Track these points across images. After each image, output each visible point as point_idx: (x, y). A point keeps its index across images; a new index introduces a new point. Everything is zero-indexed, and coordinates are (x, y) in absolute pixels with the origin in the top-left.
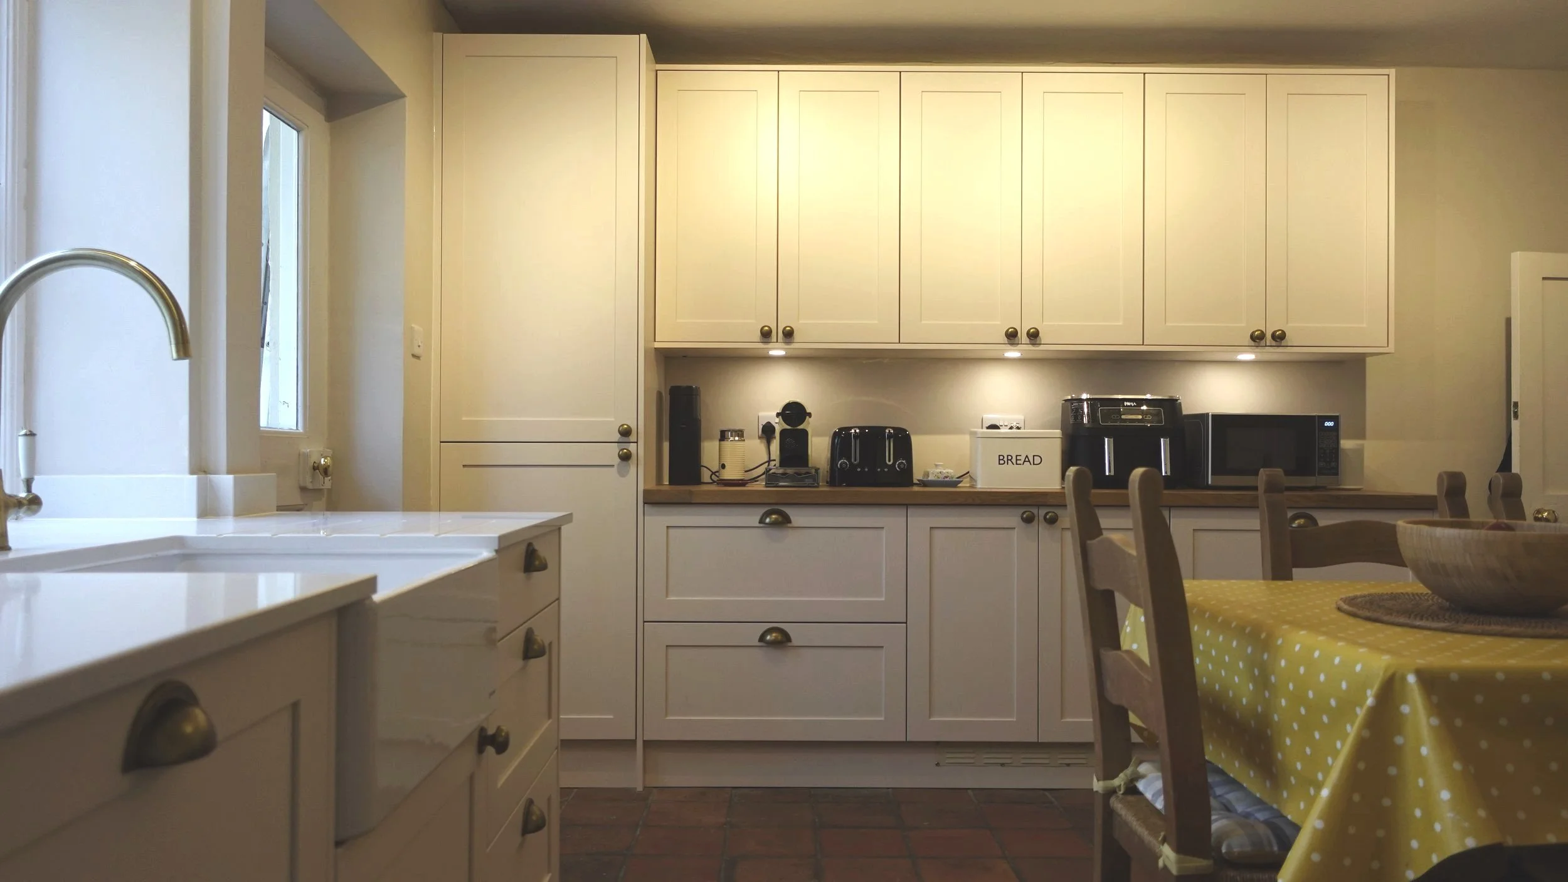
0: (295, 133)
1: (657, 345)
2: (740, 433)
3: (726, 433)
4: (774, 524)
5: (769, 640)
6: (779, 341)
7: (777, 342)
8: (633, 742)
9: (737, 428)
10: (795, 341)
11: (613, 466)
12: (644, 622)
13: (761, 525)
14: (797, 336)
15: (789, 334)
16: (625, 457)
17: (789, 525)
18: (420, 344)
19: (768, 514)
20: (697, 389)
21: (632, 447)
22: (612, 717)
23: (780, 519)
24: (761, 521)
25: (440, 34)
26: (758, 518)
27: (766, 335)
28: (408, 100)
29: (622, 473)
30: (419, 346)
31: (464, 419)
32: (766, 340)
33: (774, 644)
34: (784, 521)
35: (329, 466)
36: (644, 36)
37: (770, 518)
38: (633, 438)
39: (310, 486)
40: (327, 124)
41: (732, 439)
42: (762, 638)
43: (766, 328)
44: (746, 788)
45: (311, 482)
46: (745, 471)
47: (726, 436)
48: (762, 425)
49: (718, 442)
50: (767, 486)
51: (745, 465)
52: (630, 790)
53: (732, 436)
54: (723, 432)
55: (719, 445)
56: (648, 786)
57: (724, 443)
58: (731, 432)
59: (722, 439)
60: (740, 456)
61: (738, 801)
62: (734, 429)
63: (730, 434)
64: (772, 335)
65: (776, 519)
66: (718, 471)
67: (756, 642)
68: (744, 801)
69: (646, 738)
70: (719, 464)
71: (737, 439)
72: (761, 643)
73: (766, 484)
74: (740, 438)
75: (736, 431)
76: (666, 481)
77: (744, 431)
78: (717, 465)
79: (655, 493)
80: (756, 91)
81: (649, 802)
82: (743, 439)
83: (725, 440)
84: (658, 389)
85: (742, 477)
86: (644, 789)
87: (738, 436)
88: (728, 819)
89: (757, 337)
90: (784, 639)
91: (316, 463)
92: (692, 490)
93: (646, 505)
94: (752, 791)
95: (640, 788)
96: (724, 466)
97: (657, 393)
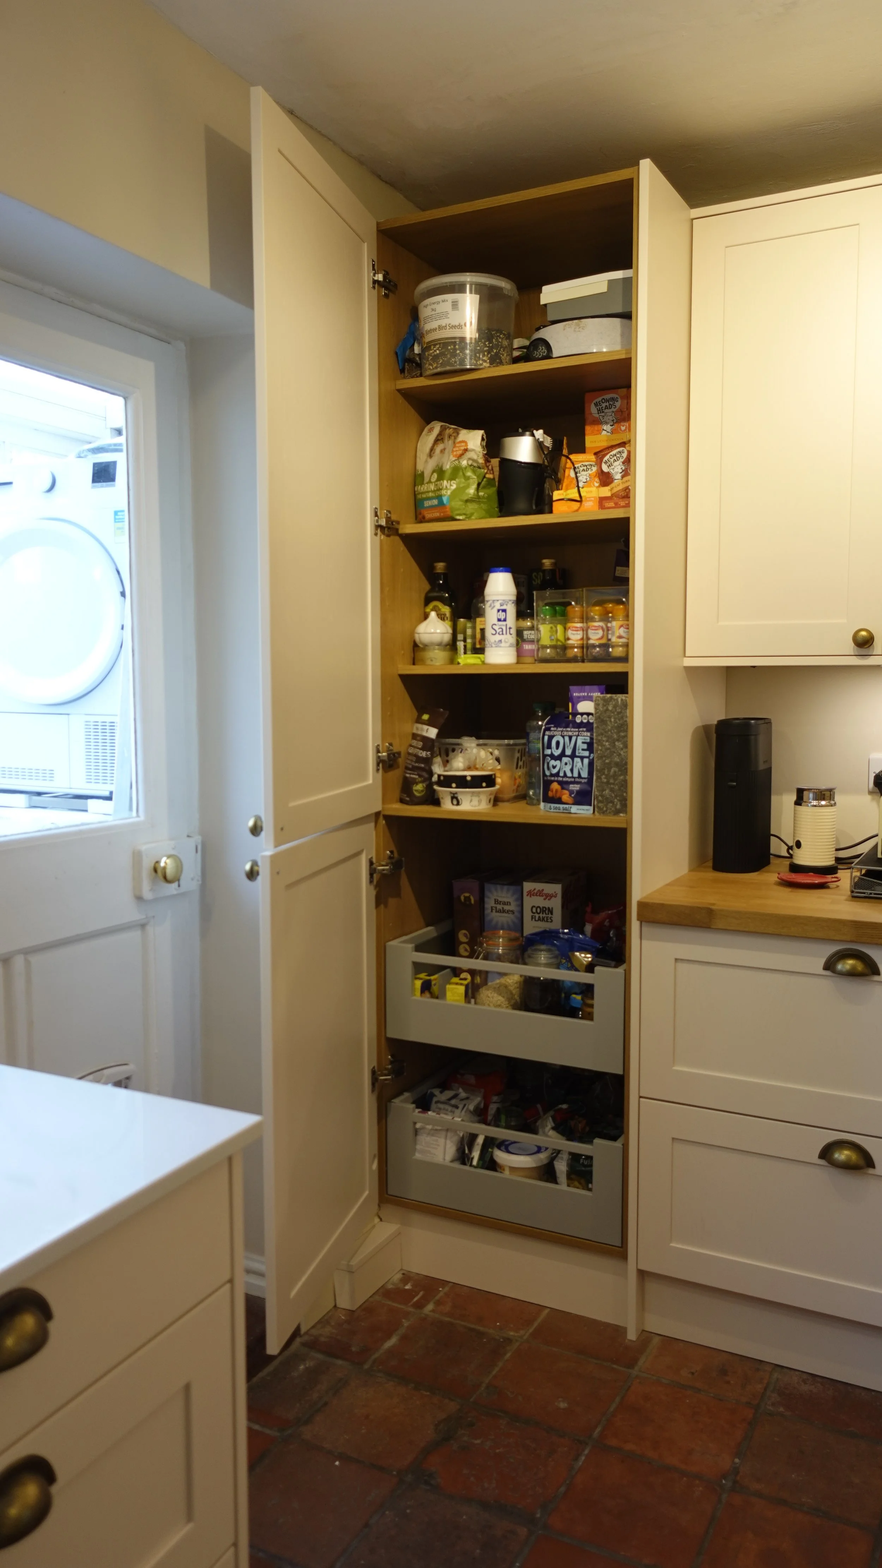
0: (121, 400)
1: (688, 662)
2: (825, 795)
3: (805, 793)
4: (852, 974)
5: (835, 1160)
9: (823, 786)
12: (641, 1097)
13: (828, 973)
17: (876, 978)
19: (843, 955)
20: (767, 722)
23: (860, 967)
24: (829, 966)
26: (823, 961)
27: (864, 643)
32: (863, 651)
33: (847, 1167)
34: (870, 969)
35: (173, 867)
37: (845, 964)
39: (148, 895)
41: (815, 803)
42: (826, 1153)
43: (864, 633)
44: (797, 1373)
45: (151, 890)
46: (837, 850)
47: (805, 799)
48: (875, 775)
49: (795, 807)
50: (853, 897)
51: (837, 841)
52: (619, 1331)
53: (813, 800)
54: (800, 792)
55: (795, 810)
56: (643, 1331)
57: (801, 809)
58: (814, 793)
59: (799, 801)
60: (830, 827)
61: (771, 1408)
62: (819, 788)
63: (811, 795)
64: (874, 643)
65: (854, 967)
66: (790, 851)
67: (814, 1158)
68: (781, 1409)
69: (641, 1267)
70: (794, 839)
71: (823, 803)
72: (823, 1162)
73: (852, 892)
74: (827, 801)
75: (821, 792)
76: (710, 863)
77: (835, 791)
78: (791, 843)
79: (662, 905)
80: (858, 224)
81: (635, 1372)
82: (832, 802)
83: (803, 804)
84: (700, 724)
85: (829, 862)
86: (640, 1335)
87: (824, 799)
88: (737, 1460)
89: (850, 647)
90: (862, 1162)
91: (155, 865)
92: (713, 907)
93: (643, 923)
94: (805, 1382)
95: (632, 1335)
96: (798, 844)
97: (697, 730)
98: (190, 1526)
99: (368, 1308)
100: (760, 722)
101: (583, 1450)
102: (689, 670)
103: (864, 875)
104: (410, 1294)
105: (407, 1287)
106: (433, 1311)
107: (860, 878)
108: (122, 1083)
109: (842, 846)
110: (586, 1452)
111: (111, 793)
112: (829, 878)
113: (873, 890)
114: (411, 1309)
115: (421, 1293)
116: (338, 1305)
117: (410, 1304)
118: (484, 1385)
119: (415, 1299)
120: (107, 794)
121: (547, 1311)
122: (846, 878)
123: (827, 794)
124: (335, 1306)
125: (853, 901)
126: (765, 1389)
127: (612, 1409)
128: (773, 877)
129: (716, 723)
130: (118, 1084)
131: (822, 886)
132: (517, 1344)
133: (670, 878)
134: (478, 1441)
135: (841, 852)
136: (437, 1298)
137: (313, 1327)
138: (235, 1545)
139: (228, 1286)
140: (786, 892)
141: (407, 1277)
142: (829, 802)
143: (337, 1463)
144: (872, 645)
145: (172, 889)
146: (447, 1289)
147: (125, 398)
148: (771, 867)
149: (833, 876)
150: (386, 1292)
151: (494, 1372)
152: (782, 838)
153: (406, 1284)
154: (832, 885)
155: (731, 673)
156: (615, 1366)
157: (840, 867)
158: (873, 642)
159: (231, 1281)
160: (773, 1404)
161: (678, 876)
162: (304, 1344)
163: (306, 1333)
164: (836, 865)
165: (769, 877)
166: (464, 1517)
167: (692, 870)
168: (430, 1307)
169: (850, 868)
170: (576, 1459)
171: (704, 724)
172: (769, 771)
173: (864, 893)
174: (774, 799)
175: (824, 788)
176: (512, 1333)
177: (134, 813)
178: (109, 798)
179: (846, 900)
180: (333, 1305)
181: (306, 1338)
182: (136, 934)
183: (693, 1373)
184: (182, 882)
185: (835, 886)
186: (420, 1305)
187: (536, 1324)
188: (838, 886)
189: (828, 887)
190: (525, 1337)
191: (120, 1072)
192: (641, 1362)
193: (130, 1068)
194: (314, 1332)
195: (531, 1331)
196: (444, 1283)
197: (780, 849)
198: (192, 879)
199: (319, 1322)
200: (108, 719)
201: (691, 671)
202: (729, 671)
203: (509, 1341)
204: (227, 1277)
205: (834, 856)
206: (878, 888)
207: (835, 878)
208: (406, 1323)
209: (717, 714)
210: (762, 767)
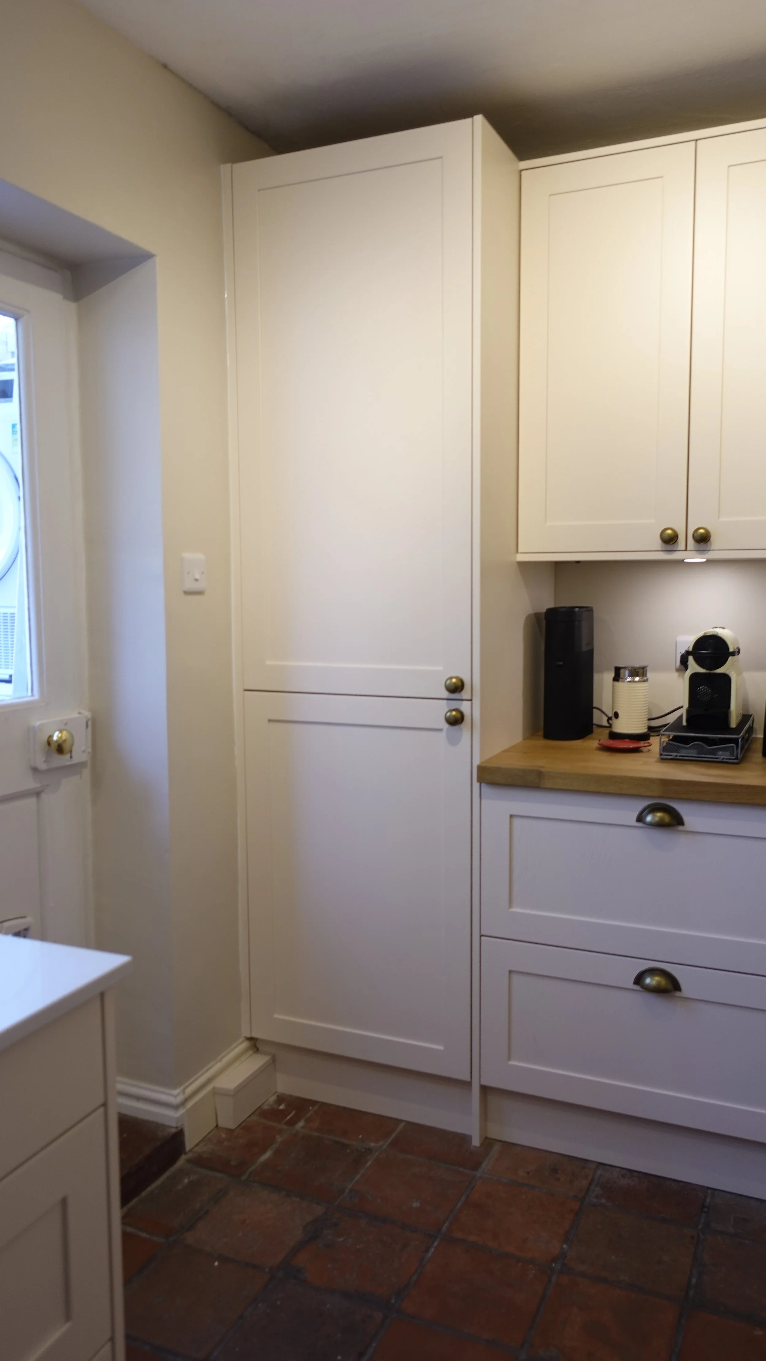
0: (11, 321)
1: (521, 558)
2: (639, 672)
3: (622, 671)
4: (660, 825)
5: (648, 985)
6: (688, 548)
7: (686, 550)
8: (468, 1084)
10: (712, 548)
11: (440, 730)
12: (481, 936)
13: (638, 825)
14: (715, 542)
15: (703, 539)
16: (456, 720)
17: (681, 828)
18: (197, 577)
19: (652, 809)
20: (589, 610)
21: (465, 707)
22: (441, 1048)
23: (667, 818)
24: (640, 819)
25: (229, 165)
26: (635, 815)
27: (670, 540)
28: (158, 260)
29: (453, 741)
30: (196, 580)
31: (269, 663)
32: (669, 547)
33: (657, 991)
34: (675, 821)
35: (65, 741)
36: (479, 119)
37: (654, 816)
38: (465, 694)
39: (43, 766)
40: (72, 307)
41: (629, 679)
42: (639, 980)
43: (669, 532)
44: (617, 1169)
45: (45, 761)
46: (649, 719)
47: (622, 675)
48: (681, 655)
49: (613, 683)
50: (662, 759)
51: (650, 711)
52: (465, 1139)
53: (629, 676)
54: (618, 670)
55: (613, 686)
56: (486, 1138)
57: (618, 684)
58: (629, 670)
59: (617, 678)
60: (643, 700)
61: (595, 1200)
62: (632, 666)
63: (627, 672)
64: (679, 540)
65: (661, 819)
66: (610, 722)
67: (630, 985)
68: (603, 1201)
69: (483, 1083)
70: (613, 711)
71: (637, 679)
72: (637, 987)
73: (661, 755)
74: (641, 677)
75: (635, 670)
76: (542, 733)
77: (648, 669)
78: (610, 714)
79: (499, 769)
80: (661, 177)
81: (479, 1173)
82: (645, 678)
83: (620, 680)
84: (532, 612)
85: (643, 730)
86: (483, 1142)
87: (637, 676)
88: (565, 1246)
89: (658, 544)
90: (670, 987)
91: (48, 739)
92: (543, 770)
93: (483, 784)
94: (623, 1176)
95: (476, 1142)
96: (616, 715)
97: (529, 617)
98: (68, 1325)
99: (245, 1127)
100: (582, 610)
101: (433, 1243)
102: (522, 564)
103: (671, 740)
104: (283, 1113)
105: (282, 1107)
106: (303, 1127)
107: (668, 744)
108: (22, 933)
109: (654, 716)
110: (436, 1244)
111: (11, 676)
112: (642, 744)
113: (679, 753)
114: (284, 1127)
115: (293, 1113)
116: (220, 1125)
117: (284, 1122)
118: (347, 1191)
119: (288, 1117)
120: (7, 677)
121: (403, 1124)
122: (656, 743)
123: (641, 671)
124: (217, 1126)
125: (661, 762)
126: (590, 1184)
127: (458, 1206)
128: (594, 744)
129: (545, 610)
130: (18, 934)
131: (636, 750)
132: (377, 1153)
133: (507, 746)
134: (341, 1239)
135: (653, 721)
136: (308, 1115)
137: (197, 1145)
138: (112, 1339)
139: (101, 1110)
140: (605, 756)
141: (281, 1099)
142: (642, 678)
143: (216, 1264)
144: (676, 543)
145: (64, 760)
146: (316, 1108)
147: (16, 320)
148: (594, 735)
149: (646, 742)
150: (263, 1113)
151: (357, 1178)
152: (604, 709)
153: (280, 1104)
154: (645, 749)
155: (559, 567)
156: (461, 1169)
157: (652, 734)
158: (677, 540)
159: (105, 1105)
160: (597, 1197)
161: (514, 743)
162: (189, 1161)
163: (190, 1151)
164: (649, 732)
165: (592, 743)
166: (328, 1306)
167: (525, 738)
168: (301, 1124)
169: (659, 735)
170: (427, 1250)
171: (535, 612)
172: (591, 653)
173: (671, 755)
174: (596, 677)
175: (637, 666)
176: (372, 1144)
177: (29, 693)
178: (9, 681)
179: (656, 762)
180: (215, 1125)
181: (190, 1155)
182: (33, 800)
183: (528, 1173)
184: (73, 754)
185: (647, 751)
186: (292, 1123)
187: (394, 1135)
188: (649, 751)
189: (641, 751)
190: (384, 1147)
191: (20, 924)
192: (483, 1166)
193: (29, 920)
194: (198, 1149)
195: (389, 1141)
196: (313, 1103)
197: (599, 719)
198: (84, 752)
199: (203, 1140)
200: (9, 611)
201: (523, 565)
202: (558, 565)
203: (369, 1151)
204: (101, 1100)
205: (646, 725)
206: (683, 751)
207: (647, 743)
208: (279, 1139)
209: (547, 602)
210: (585, 648)
